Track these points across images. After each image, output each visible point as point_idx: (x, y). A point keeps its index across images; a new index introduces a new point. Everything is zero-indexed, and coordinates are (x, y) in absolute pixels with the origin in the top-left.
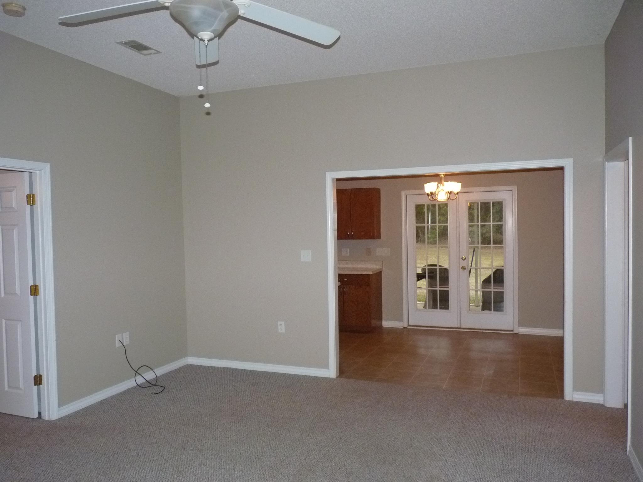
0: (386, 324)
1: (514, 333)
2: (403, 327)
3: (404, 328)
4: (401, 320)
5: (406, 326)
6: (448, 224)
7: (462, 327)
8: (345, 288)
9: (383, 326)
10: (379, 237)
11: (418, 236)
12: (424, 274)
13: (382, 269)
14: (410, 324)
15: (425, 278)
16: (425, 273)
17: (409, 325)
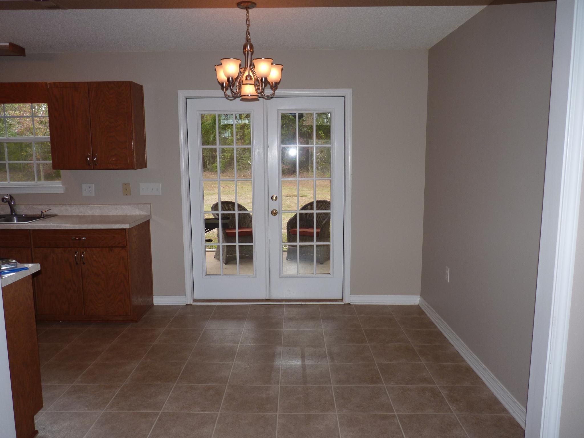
0: (159, 300)
1: (345, 304)
2: (184, 304)
3: (187, 305)
4: (183, 293)
5: (189, 302)
6: (251, 146)
7: (272, 298)
8: (83, 253)
9: (154, 304)
10: (143, 164)
11: (205, 165)
12: (216, 222)
13: (150, 216)
14: (197, 297)
15: (218, 227)
16: (218, 219)
17: (195, 301)
